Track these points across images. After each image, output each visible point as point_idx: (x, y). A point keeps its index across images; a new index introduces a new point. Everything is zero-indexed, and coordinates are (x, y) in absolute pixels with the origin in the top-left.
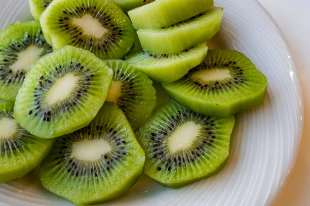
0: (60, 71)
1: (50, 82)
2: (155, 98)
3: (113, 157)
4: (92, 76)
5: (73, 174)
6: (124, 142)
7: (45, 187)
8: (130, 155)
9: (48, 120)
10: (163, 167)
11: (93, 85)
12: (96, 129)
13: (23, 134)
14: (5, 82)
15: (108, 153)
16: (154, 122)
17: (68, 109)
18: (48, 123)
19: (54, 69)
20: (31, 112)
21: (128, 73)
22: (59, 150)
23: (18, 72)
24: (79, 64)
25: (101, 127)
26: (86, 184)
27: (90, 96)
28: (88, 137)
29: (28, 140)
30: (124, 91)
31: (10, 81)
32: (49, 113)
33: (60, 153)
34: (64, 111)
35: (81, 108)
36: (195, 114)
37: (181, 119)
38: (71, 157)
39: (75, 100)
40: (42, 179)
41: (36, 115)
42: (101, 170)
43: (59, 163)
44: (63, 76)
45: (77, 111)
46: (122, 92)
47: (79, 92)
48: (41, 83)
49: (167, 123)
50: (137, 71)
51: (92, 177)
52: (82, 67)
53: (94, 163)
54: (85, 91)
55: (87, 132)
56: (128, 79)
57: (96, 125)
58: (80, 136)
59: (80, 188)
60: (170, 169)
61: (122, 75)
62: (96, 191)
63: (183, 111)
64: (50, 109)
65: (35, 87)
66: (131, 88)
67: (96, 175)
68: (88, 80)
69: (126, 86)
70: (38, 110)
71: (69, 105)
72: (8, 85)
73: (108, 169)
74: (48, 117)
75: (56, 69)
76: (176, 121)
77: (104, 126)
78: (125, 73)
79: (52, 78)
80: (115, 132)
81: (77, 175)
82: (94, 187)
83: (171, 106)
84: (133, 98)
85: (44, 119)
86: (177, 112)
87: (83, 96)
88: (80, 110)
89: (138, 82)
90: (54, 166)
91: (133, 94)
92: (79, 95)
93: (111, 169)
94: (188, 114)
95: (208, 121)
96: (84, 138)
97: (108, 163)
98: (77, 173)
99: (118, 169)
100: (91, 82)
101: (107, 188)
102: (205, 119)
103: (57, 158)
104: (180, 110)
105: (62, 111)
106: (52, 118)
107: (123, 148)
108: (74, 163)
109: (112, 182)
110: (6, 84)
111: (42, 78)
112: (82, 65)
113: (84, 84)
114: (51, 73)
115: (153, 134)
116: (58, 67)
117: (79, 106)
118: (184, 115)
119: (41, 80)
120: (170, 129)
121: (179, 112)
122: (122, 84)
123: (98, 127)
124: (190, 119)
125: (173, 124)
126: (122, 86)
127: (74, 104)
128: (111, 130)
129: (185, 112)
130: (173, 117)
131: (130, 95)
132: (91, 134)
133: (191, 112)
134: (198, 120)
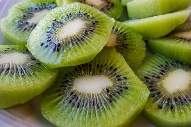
0: (70, 17)
1: (61, 23)
2: (145, 49)
3: (114, 90)
4: (96, 22)
5: (74, 105)
6: (125, 78)
7: (45, 116)
8: (133, 89)
9: (58, 50)
10: (164, 106)
11: (98, 27)
12: (96, 67)
13: (31, 64)
14: (21, 30)
15: (110, 87)
17: (77, 43)
18: (58, 53)
19: (66, 16)
20: (42, 44)
21: (121, 29)
22: (61, 84)
23: (33, 24)
24: (86, 14)
25: (102, 66)
26: (87, 116)
27: (96, 34)
28: (89, 73)
29: (35, 69)
30: (120, 41)
31: (25, 29)
32: (59, 45)
33: (61, 87)
34: (73, 44)
35: (89, 43)
36: (182, 64)
37: (170, 67)
38: (72, 90)
39: (83, 37)
40: (43, 109)
41: (47, 46)
42: (103, 102)
43: (59, 95)
44: (72, 20)
45: (85, 44)
46: (117, 42)
47: (86, 31)
48: (53, 24)
49: (158, 70)
50: (128, 29)
51: (95, 110)
52: (89, 16)
53: (96, 96)
54: (91, 31)
55: (89, 70)
56: (121, 33)
57: (97, 64)
58: (81, 72)
59: (81, 119)
61: (117, 30)
62: (98, 123)
63: (170, 62)
64: (60, 42)
65: (48, 26)
66: (125, 39)
67: (98, 107)
68: (94, 24)
69: (121, 38)
70: (48, 43)
71: (78, 40)
72: (23, 31)
73: (111, 102)
74: (58, 48)
75: (67, 15)
76: (165, 70)
77: (104, 65)
78: (119, 29)
79: (64, 21)
80: (115, 70)
81: (78, 107)
82: (96, 119)
83: (157, 58)
84: (126, 48)
85: (54, 50)
86: (164, 62)
87: (90, 34)
88: (87, 44)
89: (130, 36)
90: (55, 98)
91: (127, 45)
92: (86, 34)
93: (113, 102)
94: (175, 64)
96: (85, 75)
97: (110, 96)
98: (79, 104)
99: (121, 102)
100: (97, 25)
101: (111, 121)
103: (58, 91)
104: (167, 61)
105: (71, 44)
106: (62, 49)
107: (125, 83)
108: (75, 95)
109: (115, 114)
110: (22, 30)
111: (55, 20)
112: (88, 14)
113: (91, 27)
114: (62, 18)
116: (68, 14)
117: (86, 41)
118: (172, 64)
119: (54, 22)
120: (162, 74)
121: (167, 63)
122: (117, 36)
123: (98, 66)
124: (178, 68)
125: (164, 70)
126: (117, 38)
127: (82, 40)
128: (111, 68)
129: (172, 62)
130: (162, 66)
131: (123, 45)
132: (92, 71)
133: (177, 62)
134: (186, 68)
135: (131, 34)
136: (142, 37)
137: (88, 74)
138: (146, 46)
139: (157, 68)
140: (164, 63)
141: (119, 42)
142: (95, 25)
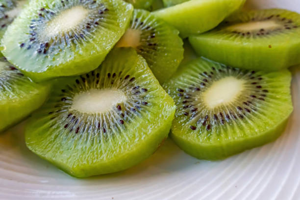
0: (66, 4)
1: (52, 13)
2: (183, 50)
3: (129, 108)
4: (106, 10)
5: (71, 130)
6: (146, 90)
7: (30, 148)
8: (154, 105)
9: (45, 52)
10: (199, 126)
11: (107, 18)
12: (107, 76)
15: (123, 104)
16: (182, 78)
17: (72, 41)
18: (45, 55)
19: (59, 2)
20: (22, 45)
21: (148, 21)
22: (55, 104)
25: (114, 75)
26: (89, 142)
27: (103, 28)
28: (96, 86)
29: (14, 81)
31: (3, 26)
32: (47, 45)
33: (56, 107)
35: (91, 40)
36: (234, 69)
37: (217, 74)
38: (70, 110)
39: (83, 32)
40: (28, 138)
41: (29, 48)
42: (112, 124)
43: (52, 119)
44: (70, 8)
45: (84, 43)
46: (141, 41)
47: (88, 24)
48: (40, 15)
49: (199, 79)
50: (158, 21)
51: (99, 134)
52: (95, 2)
53: (102, 116)
54: (97, 23)
55: (95, 81)
56: (148, 28)
57: (107, 73)
58: (85, 85)
59: (80, 147)
60: (209, 127)
61: (142, 23)
62: (103, 152)
63: (218, 67)
65: (32, 19)
66: (153, 37)
67: (105, 131)
68: (102, 13)
69: (147, 35)
70: (32, 42)
71: (75, 38)
73: (122, 122)
74: (45, 49)
75: (62, 2)
76: (209, 79)
77: (117, 74)
78: (145, 21)
79: (56, 10)
80: (133, 79)
81: (77, 132)
82: (101, 146)
83: (201, 63)
84: (154, 49)
85: (40, 52)
86: (210, 68)
87: (94, 28)
88: (88, 42)
89: (161, 31)
90: (45, 122)
91: (155, 45)
92: (88, 27)
93: (126, 124)
94: (225, 70)
95: (254, 75)
96: (90, 88)
97: (123, 115)
98: (78, 128)
99: (136, 124)
100: (105, 15)
101: (120, 147)
102: (249, 74)
103: (51, 113)
104: (214, 66)
105: (64, 43)
106: (50, 50)
107: (143, 97)
108: (74, 117)
109: (127, 139)
111: (43, 9)
113: (96, 17)
114: (54, 6)
115: (182, 91)
116: (64, 0)
117: (87, 37)
118: (220, 71)
119: (41, 12)
120: (204, 84)
121: (214, 69)
122: (141, 33)
123: (109, 75)
124: (228, 75)
125: (207, 79)
126: (141, 35)
127: (82, 36)
128: (128, 77)
129: (220, 68)
130: (205, 73)
131: (150, 45)
132: (99, 82)
133: (228, 68)
134: (239, 75)
135: (162, 29)
136: (178, 33)
137: (94, 86)
138: (184, 46)
139: (198, 77)
140: (209, 70)
141: (143, 41)
142: (103, 15)
